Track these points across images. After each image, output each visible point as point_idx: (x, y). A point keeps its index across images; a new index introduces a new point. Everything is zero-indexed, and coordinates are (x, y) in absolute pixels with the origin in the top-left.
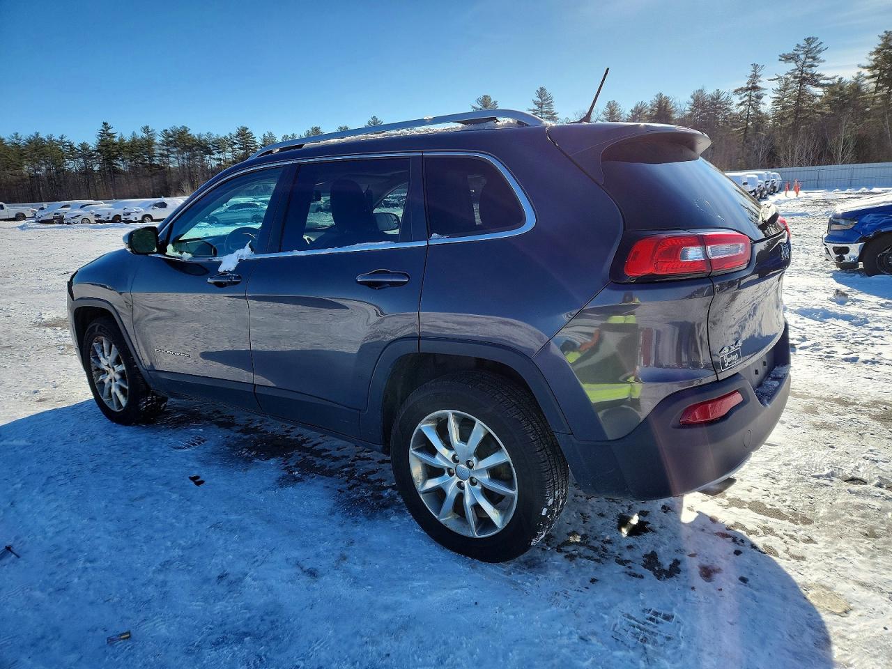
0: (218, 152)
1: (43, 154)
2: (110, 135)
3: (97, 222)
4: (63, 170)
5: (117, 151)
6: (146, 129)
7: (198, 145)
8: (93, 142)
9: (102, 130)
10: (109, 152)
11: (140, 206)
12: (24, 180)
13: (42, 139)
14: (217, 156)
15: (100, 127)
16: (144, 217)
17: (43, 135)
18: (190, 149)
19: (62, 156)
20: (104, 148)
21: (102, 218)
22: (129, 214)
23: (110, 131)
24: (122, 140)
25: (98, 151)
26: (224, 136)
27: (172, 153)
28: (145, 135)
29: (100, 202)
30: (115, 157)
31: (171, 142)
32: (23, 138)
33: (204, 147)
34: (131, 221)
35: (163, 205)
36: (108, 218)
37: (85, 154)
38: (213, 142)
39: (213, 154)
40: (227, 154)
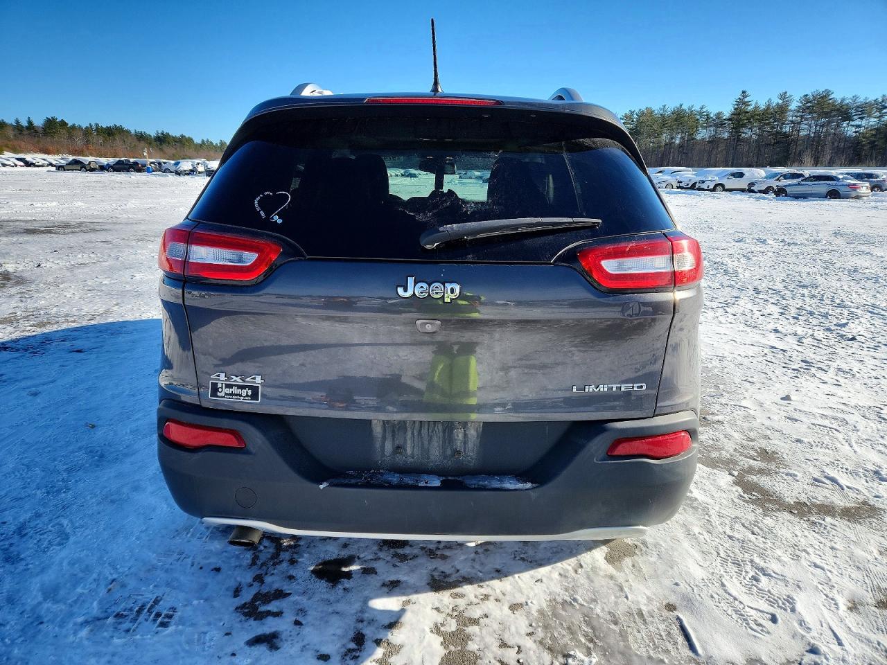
0: (860, 118)
1: (681, 123)
2: (747, 104)
3: (678, 188)
4: (693, 139)
5: (747, 119)
6: (783, 96)
7: (838, 110)
8: (727, 110)
9: (739, 99)
10: (738, 121)
11: (717, 175)
12: (659, 147)
13: (683, 110)
14: (858, 122)
15: (738, 95)
16: (716, 185)
17: (685, 107)
18: (826, 115)
19: (697, 125)
20: (735, 117)
21: (682, 185)
22: (703, 182)
23: (746, 100)
24: (756, 108)
25: (730, 120)
26: (874, 99)
27: (807, 119)
28: (780, 102)
29: (690, 169)
30: (744, 126)
31: (808, 108)
32: (669, 110)
33: (844, 113)
34: (703, 190)
35: (741, 175)
36: (688, 185)
37: (718, 122)
38: (858, 107)
39: (853, 121)
40: (872, 120)
